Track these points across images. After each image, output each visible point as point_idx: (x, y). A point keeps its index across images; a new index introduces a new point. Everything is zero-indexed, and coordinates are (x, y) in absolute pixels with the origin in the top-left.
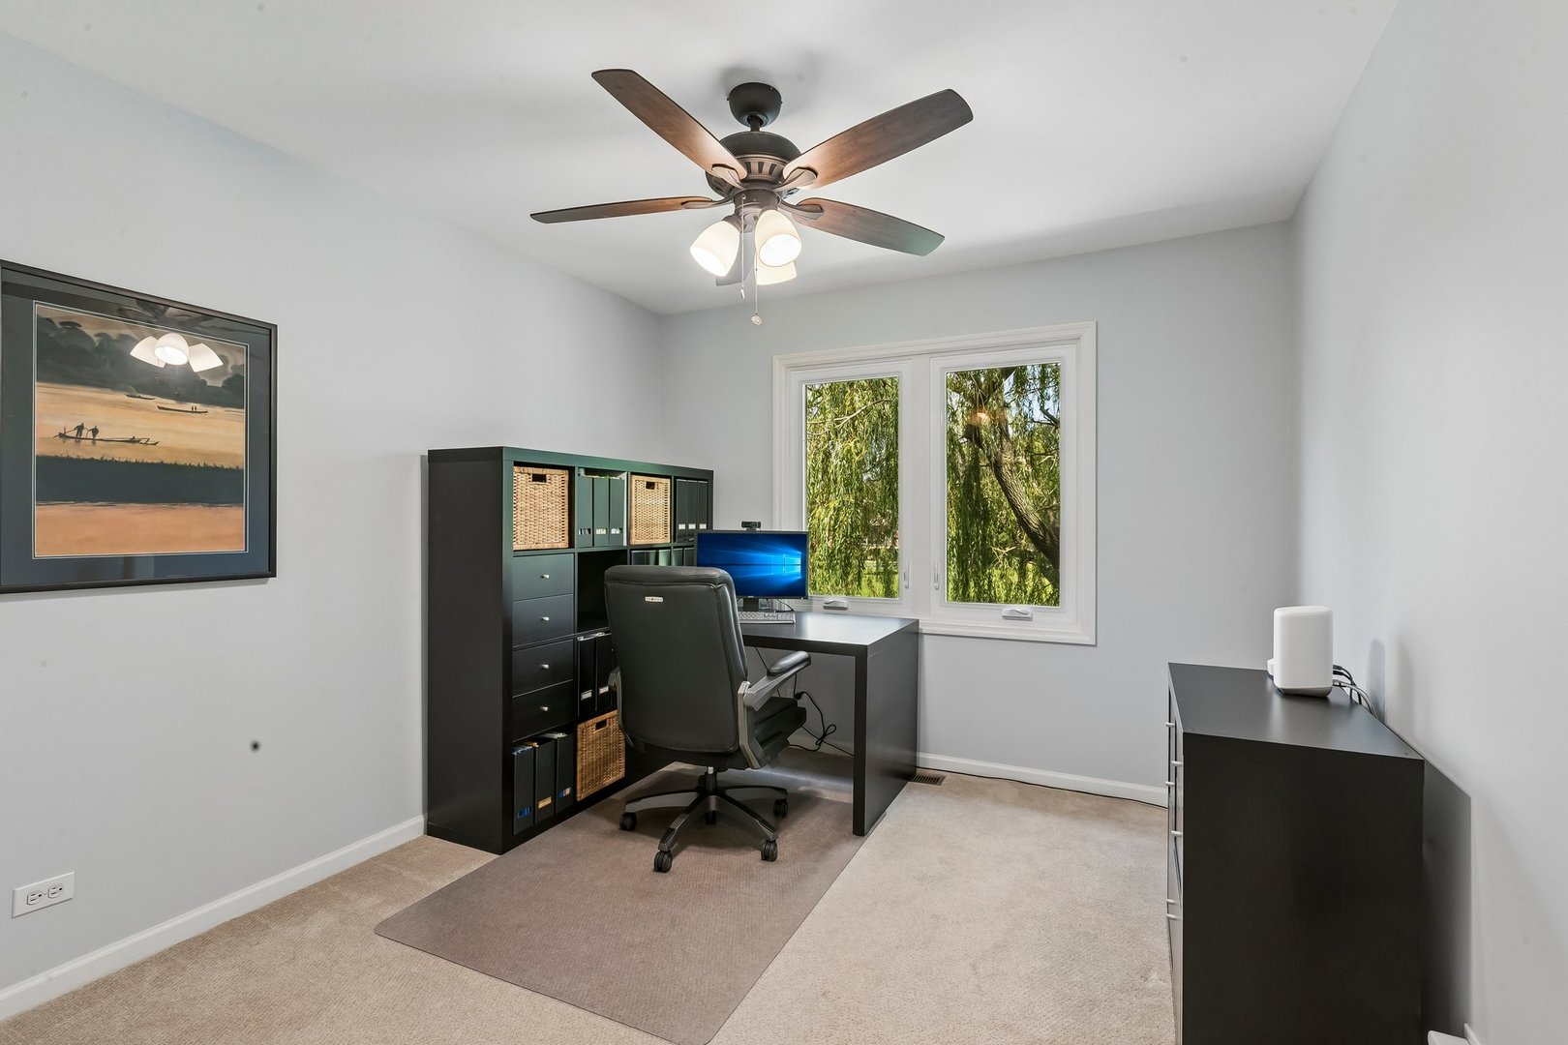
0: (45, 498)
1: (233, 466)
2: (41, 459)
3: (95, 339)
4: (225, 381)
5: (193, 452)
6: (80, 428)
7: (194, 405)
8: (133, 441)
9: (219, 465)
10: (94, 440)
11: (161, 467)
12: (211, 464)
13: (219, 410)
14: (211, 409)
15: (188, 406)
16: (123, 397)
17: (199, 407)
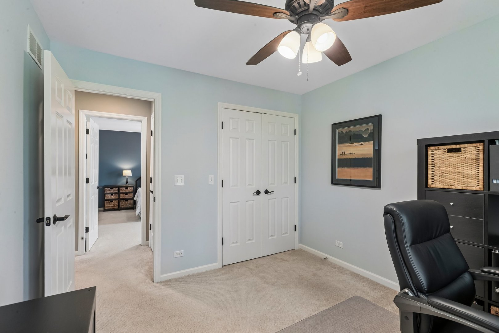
0: (339, 167)
1: (370, 157)
2: (338, 159)
3: (345, 133)
4: (368, 135)
5: (362, 155)
6: (343, 152)
7: (362, 143)
8: (350, 154)
9: (367, 157)
10: (344, 154)
11: (355, 159)
12: (365, 157)
13: (367, 143)
14: (365, 143)
15: (360, 143)
16: (349, 144)
17: (363, 143)
